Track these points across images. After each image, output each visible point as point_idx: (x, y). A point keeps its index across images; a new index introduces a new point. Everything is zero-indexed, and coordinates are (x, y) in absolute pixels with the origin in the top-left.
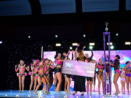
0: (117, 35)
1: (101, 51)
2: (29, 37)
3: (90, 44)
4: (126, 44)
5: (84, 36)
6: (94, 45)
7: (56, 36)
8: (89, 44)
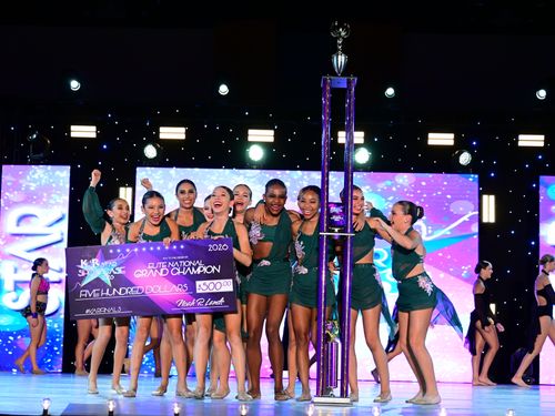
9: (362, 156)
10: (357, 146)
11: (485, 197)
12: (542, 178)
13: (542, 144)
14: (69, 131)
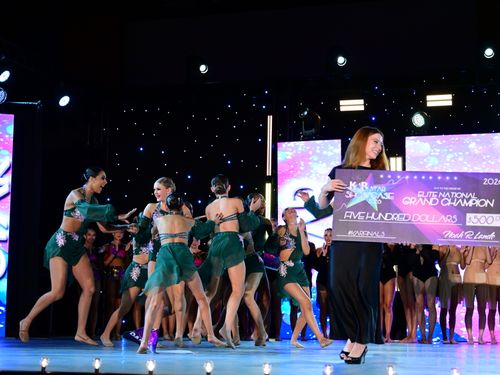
2: (203, 68)
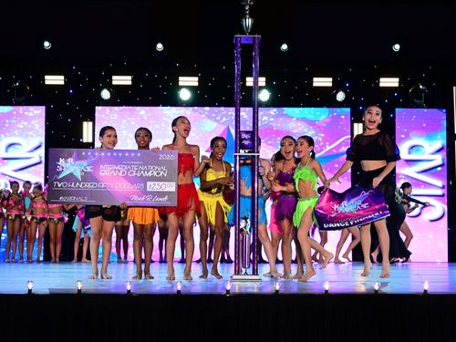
0: (284, 47)
1: (222, 108)
3: (181, 78)
4: (315, 84)
5: (160, 46)
6: (196, 84)
7: (47, 44)
8: (178, 81)
9: (264, 96)
10: (261, 88)
11: (356, 125)
12: (397, 110)
13: (397, 85)
14: (44, 80)
